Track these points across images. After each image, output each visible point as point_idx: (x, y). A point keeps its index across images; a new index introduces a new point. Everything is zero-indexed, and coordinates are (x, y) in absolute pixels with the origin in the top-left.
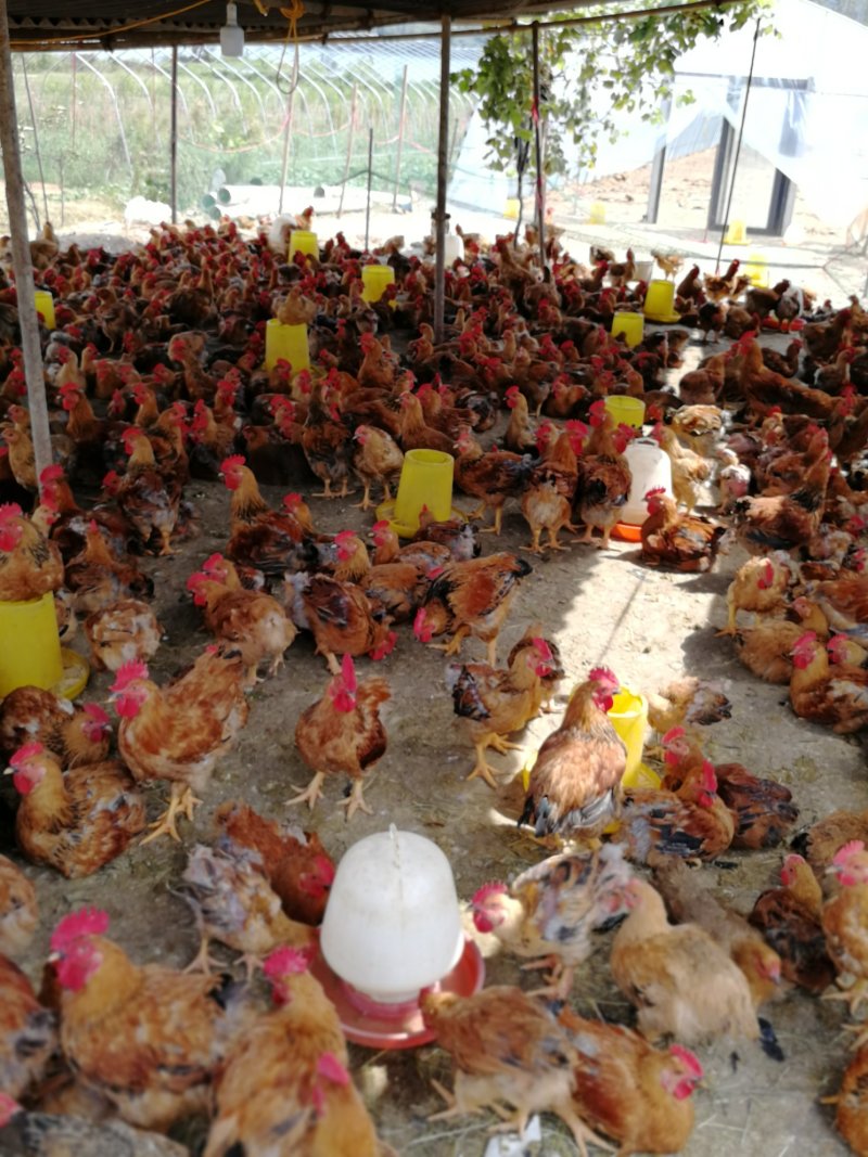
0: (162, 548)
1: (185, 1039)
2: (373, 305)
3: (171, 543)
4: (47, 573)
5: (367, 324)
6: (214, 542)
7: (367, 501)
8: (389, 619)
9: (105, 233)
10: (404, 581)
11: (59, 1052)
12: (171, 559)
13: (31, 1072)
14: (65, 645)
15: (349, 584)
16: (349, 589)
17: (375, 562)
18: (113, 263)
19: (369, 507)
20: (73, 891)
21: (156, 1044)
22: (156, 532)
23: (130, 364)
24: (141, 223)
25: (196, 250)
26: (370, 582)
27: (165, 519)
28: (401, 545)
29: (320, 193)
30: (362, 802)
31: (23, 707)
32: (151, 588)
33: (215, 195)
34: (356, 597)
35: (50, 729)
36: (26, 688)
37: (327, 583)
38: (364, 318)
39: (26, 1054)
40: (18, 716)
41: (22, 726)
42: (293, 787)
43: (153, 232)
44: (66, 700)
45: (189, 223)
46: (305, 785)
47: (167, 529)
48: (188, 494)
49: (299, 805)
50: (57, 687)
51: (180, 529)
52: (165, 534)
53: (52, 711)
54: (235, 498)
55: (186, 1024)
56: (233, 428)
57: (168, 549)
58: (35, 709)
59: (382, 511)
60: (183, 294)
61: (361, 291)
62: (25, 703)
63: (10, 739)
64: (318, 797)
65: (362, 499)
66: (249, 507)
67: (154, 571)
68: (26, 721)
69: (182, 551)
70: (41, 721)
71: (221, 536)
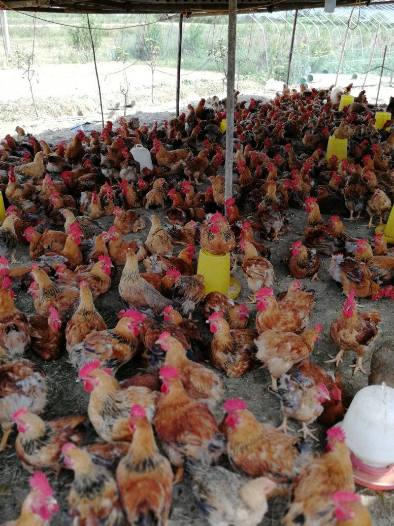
0: (274, 237)
1: (282, 463)
2: (379, 131)
3: (278, 236)
4: (229, 244)
5: (375, 139)
6: (297, 237)
7: (370, 224)
8: (380, 282)
9: (256, 95)
10: (389, 265)
11: (225, 453)
12: (278, 243)
13: (213, 459)
14: (232, 275)
15: (362, 263)
16: (362, 265)
17: (374, 254)
18: (259, 108)
19: (371, 227)
20: (229, 384)
21: (269, 462)
22: (273, 231)
23: (265, 154)
24: (272, 90)
25: (296, 103)
26: (371, 263)
27: (278, 225)
28: (388, 247)
29: (355, 77)
30: (361, 367)
31: (214, 300)
32: (270, 255)
33: (306, 78)
34: (365, 269)
35: (224, 311)
36: (215, 292)
37: (352, 261)
38: (375, 136)
39: (212, 451)
40: (212, 304)
41: (213, 308)
42: (329, 355)
43: (277, 94)
44: (231, 300)
45: (294, 90)
46: (335, 355)
47: (277, 230)
48: (287, 214)
49: (331, 363)
50: (227, 293)
51: (283, 230)
52: (276, 232)
53: (225, 303)
54: (309, 217)
55: (283, 456)
56: (311, 185)
57: (277, 238)
58: (219, 302)
59: (378, 230)
60: (291, 123)
61: (374, 124)
62: (215, 299)
63: (208, 313)
64: (340, 361)
65: (368, 223)
66: (314, 222)
67: (270, 247)
68: (214, 306)
69: (283, 240)
70: (221, 307)
71: (300, 235)
